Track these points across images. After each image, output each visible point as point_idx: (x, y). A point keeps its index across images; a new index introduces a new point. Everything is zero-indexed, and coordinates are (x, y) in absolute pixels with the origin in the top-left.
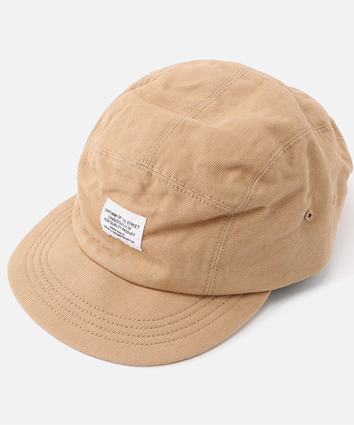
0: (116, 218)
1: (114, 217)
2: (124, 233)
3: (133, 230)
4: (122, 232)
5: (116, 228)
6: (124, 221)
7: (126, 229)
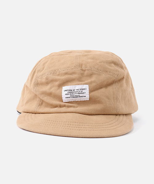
0: (72, 91)
1: (71, 91)
2: (79, 94)
3: (84, 91)
4: (78, 94)
5: (73, 95)
6: (78, 90)
7: (80, 92)
